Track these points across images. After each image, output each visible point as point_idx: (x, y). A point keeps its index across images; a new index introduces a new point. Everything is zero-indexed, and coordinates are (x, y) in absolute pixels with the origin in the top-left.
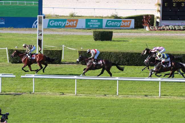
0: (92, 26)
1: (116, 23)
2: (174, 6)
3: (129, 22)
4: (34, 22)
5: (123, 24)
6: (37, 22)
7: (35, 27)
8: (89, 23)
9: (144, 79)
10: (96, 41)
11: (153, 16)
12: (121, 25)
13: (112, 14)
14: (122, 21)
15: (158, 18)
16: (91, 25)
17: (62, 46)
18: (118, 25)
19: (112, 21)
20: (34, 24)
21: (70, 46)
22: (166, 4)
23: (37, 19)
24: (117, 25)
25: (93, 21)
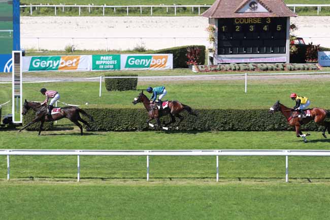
0: (102, 67)
1: (142, 60)
2: (237, 30)
3: (164, 59)
4: (6, 62)
5: (153, 62)
6: (11, 62)
7: (9, 71)
8: (97, 63)
10: (110, 92)
11: (202, 48)
12: (151, 63)
13: (135, 47)
14: (152, 58)
15: (211, 50)
16: (102, 64)
18: (146, 64)
20: (6, 66)
22: (223, 27)
24: (144, 64)
25: (104, 59)
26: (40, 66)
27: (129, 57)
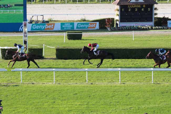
0: (66, 28)
1: (84, 25)
2: (129, 11)
3: (95, 25)
4: (20, 26)
5: (90, 26)
6: (22, 26)
7: (21, 31)
9: (108, 69)
10: (69, 40)
11: (113, 19)
12: (89, 27)
13: (81, 18)
14: (89, 24)
15: (117, 20)
16: (65, 27)
17: (42, 45)
18: (86, 27)
19: (82, 24)
20: (20, 28)
21: (49, 45)
22: (123, 9)
23: (22, 24)
24: (85, 27)
25: (67, 24)
26: (36, 28)
27: (78, 24)
